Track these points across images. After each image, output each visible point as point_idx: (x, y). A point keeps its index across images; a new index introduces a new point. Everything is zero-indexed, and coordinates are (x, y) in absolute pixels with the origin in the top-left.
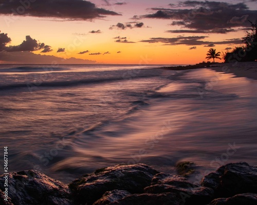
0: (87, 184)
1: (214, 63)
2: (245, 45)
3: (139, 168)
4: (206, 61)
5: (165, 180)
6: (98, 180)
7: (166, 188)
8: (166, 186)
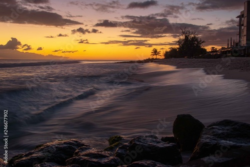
0: (24, 158)
1: (156, 59)
2: (178, 46)
3: (69, 143)
4: (151, 57)
5: (84, 153)
6: (34, 155)
7: (81, 159)
8: (82, 158)
